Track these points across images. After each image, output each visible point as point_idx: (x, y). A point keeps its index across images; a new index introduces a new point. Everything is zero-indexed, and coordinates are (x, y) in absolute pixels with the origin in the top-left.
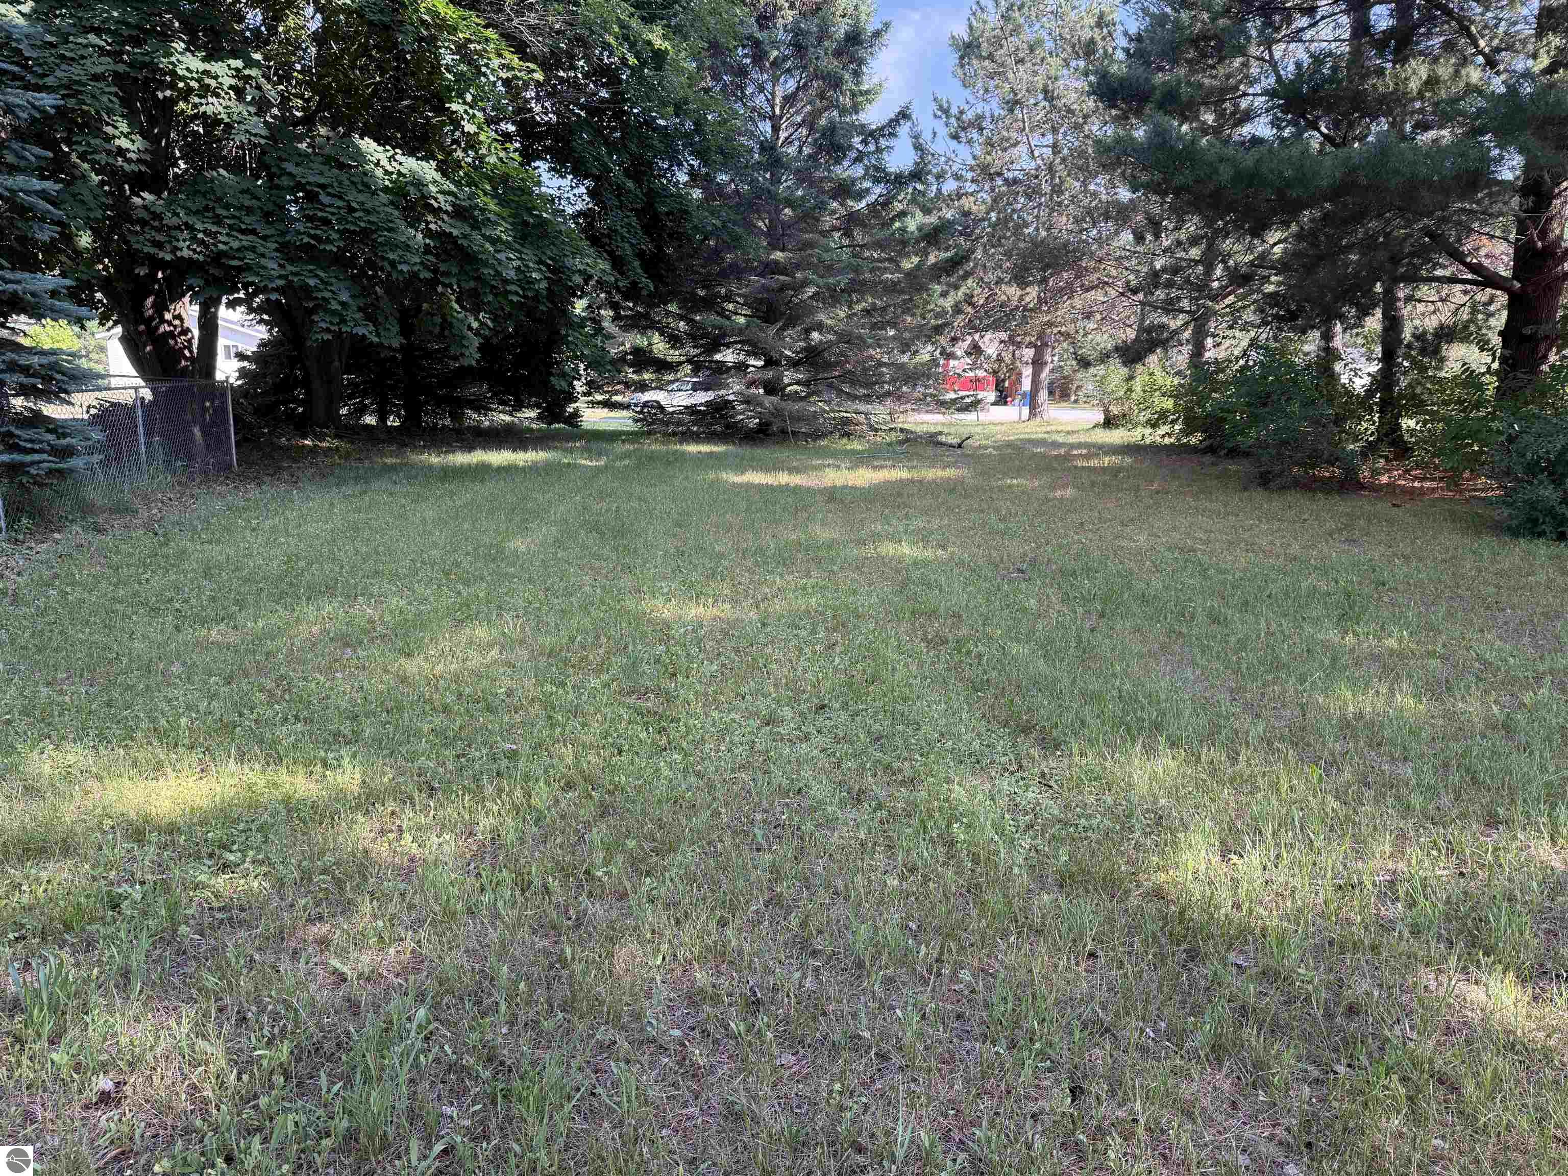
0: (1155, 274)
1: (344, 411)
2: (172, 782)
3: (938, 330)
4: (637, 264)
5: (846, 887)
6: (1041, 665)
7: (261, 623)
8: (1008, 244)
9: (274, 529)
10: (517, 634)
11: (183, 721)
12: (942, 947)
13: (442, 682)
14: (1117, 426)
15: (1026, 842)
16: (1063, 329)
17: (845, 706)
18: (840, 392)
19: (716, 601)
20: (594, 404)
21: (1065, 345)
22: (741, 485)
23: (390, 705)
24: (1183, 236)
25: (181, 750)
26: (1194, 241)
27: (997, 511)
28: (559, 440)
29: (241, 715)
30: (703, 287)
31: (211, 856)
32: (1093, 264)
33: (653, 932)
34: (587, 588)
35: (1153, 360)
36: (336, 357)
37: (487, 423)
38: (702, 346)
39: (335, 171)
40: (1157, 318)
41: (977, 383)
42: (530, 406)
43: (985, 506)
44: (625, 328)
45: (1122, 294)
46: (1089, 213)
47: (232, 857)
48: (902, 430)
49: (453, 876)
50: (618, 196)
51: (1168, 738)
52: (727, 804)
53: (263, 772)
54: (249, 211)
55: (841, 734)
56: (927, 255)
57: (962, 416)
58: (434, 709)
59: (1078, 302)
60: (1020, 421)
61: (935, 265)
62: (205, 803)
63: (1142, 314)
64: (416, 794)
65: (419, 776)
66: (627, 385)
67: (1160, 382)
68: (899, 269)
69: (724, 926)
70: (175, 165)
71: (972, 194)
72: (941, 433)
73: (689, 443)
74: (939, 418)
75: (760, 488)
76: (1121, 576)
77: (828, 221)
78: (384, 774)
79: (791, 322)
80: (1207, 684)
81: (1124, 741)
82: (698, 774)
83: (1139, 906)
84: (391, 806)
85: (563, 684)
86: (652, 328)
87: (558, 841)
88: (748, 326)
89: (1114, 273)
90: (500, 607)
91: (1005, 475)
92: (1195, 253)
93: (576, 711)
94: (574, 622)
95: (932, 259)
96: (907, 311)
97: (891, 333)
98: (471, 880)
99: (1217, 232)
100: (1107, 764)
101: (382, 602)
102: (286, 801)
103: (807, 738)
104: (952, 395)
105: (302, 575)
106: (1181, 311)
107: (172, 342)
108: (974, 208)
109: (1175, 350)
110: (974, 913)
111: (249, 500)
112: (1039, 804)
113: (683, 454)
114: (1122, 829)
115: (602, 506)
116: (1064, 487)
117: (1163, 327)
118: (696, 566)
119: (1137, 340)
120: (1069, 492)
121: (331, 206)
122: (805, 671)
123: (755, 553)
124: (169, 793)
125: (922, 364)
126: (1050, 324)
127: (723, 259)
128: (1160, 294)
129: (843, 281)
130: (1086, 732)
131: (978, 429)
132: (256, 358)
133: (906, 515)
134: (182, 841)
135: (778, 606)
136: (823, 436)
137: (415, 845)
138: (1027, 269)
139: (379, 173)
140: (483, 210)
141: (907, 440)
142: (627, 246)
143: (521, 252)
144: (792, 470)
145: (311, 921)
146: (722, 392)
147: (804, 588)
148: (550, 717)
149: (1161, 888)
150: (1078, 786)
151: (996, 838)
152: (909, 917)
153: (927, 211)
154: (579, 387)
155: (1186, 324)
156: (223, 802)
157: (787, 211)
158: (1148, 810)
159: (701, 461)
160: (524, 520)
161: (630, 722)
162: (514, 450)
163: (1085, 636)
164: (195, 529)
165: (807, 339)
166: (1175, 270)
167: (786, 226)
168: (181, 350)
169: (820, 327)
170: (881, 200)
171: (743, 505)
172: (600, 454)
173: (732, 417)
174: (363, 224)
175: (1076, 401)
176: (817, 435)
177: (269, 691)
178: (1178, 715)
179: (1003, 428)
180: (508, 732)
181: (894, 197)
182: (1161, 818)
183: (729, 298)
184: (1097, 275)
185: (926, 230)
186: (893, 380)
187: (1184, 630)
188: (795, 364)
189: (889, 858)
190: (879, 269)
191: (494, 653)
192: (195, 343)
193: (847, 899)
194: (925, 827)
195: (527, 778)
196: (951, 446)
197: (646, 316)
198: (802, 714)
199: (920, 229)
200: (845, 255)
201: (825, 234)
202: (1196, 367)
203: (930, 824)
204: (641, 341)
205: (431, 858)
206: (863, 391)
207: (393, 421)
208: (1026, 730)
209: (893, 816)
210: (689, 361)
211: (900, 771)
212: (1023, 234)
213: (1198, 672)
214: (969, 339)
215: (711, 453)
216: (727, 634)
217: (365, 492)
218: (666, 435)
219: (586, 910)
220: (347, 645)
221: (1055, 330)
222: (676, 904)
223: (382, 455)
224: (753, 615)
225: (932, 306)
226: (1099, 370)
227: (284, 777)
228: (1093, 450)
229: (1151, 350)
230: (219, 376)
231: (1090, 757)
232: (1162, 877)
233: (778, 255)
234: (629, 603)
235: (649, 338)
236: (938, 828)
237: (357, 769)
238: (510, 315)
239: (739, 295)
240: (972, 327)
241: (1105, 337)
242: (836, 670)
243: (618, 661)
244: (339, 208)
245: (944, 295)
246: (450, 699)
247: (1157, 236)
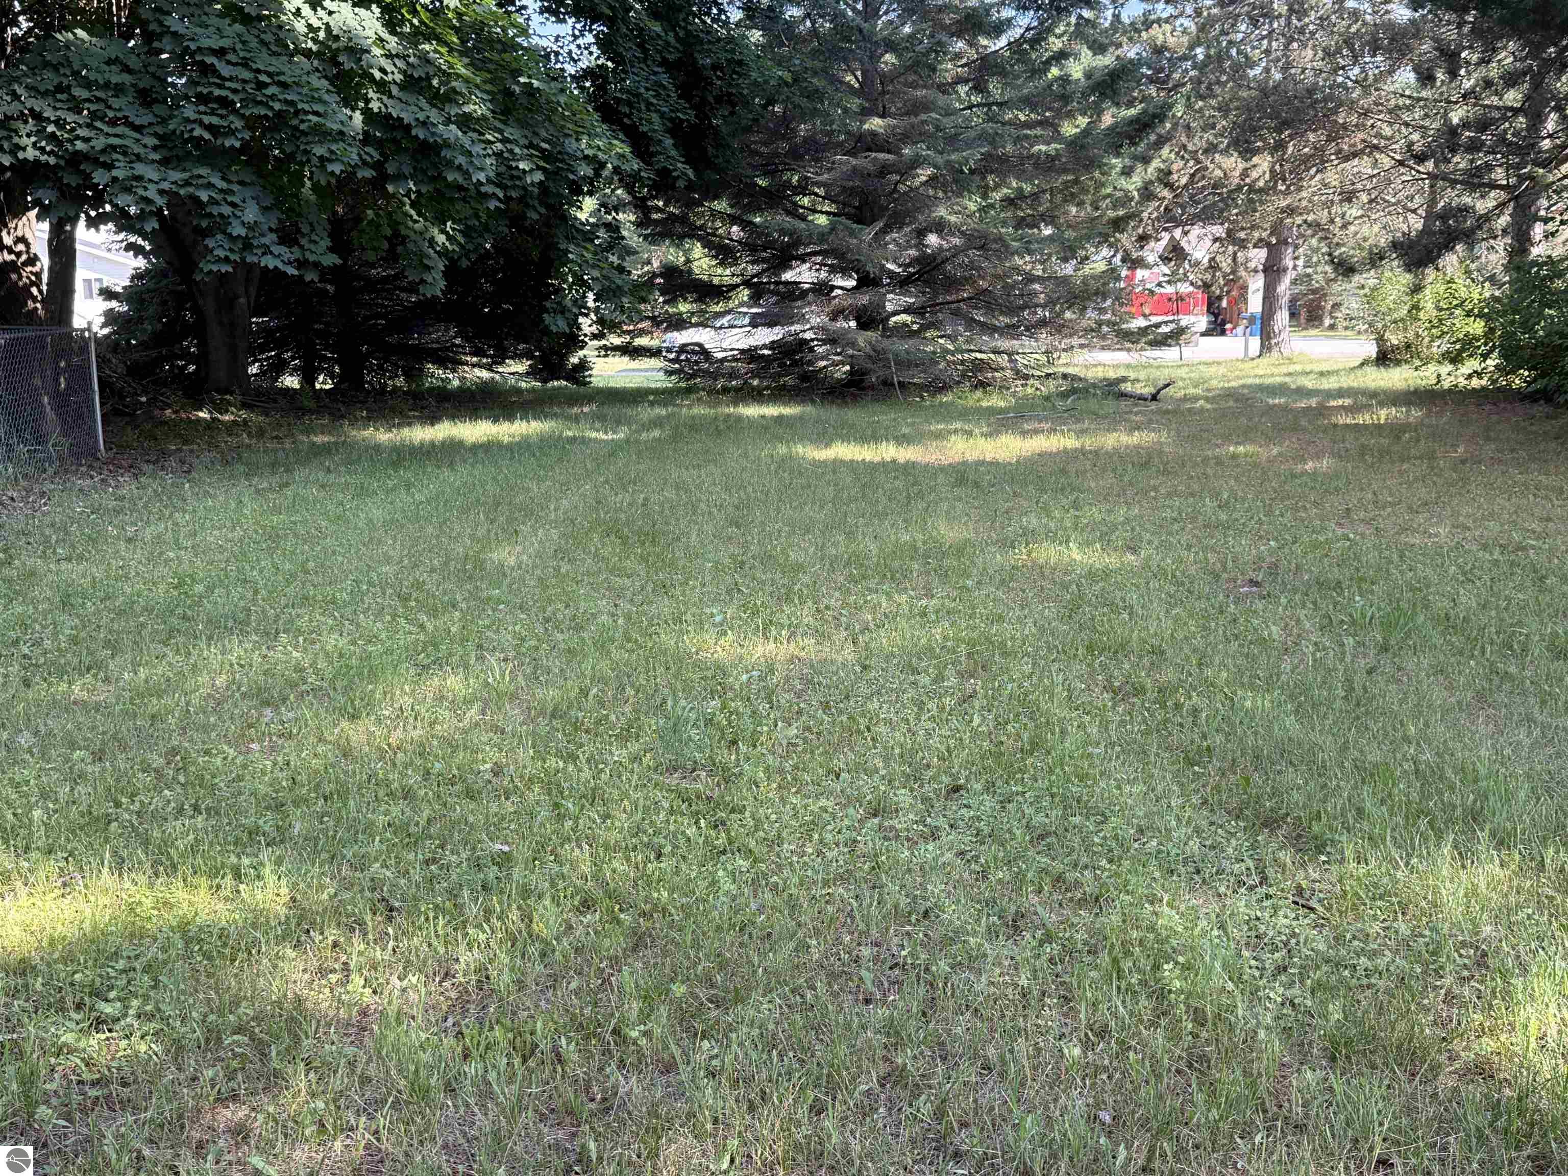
0: (1452, 132)
1: (254, 369)
2: (24, 901)
3: (1118, 224)
4: (669, 142)
5: (1002, 1058)
6: (1290, 722)
7: (142, 673)
8: (1222, 93)
9: (158, 539)
10: (506, 685)
11: (37, 813)
12: (1152, 1151)
13: (400, 755)
14: (1398, 363)
15: (1276, 993)
16: (1311, 218)
17: (989, 788)
18: (971, 323)
19: (793, 634)
20: (608, 350)
21: (1314, 242)
22: (823, 463)
23: (328, 788)
24: (1494, 71)
25: (34, 855)
26: (1511, 79)
27: (1216, 495)
28: (559, 404)
29: (118, 805)
30: (765, 174)
31: (79, 1007)
32: (1354, 119)
33: (716, 1121)
34: (604, 618)
35: (1451, 261)
36: (241, 290)
37: (456, 383)
38: (764, 260)
39: (238, 27)
40: (1452, 197)
41: (1179, 303)
42: (516, 356)
43: (1196, 487)
44: (653, 239)
45: (1401, 163)
46: (1348, 43)
47: (108, 1009)
48: (1065, 376)
49: (423, 1036)
50: (641, 46)
51: (1493, 834)
52: (817, 933)
53: (151, 886)
54: (119, 90)
55: (986, 830)
56: (1100, 113)
57: (1156, 353)
58: (391, 794)
59: (1332, 177)
60: (1247, 358)
61: (1112, 129)
62: (71, 932)
63: (1433, 192)
64: (368, 918)
65: (373, 890)
66: (656, 321)
67: (1463, 293)
68: (1057, 136)
69: (819, 1114)
70: (15, 23)
71: (1167, 21)
72: (1124, 379)
73: (747, 405)
74: (1121, 357)
75: (852, 466)
76: (1412, 589)
77: (949, 69)
78: (322, 888)
79: (896, 221)
80: (1549, 751)
81: (1425, 839)
82: (775, 888)
83: (1456, 1090)
84: (332, 934)
85: (573, 758)
86: (691, 236)
87: (573, 985)
88: (833, 229)
89: (1387, 131)
90: (480, 647)
91: (1227, 438)
92: (1513, 97)
93: (593, 796)
94: (587, 666)
95: (1107, 120)
96: (1071, 198)
97: (1048, 231)
98: (449, 1041)
99: (1547, 64)
100: (1399, 874)
101: (313, 642)
102: (183, 928)
103: (934, 835)
104: (1141, 323)
105: (199, 604)
106: (1493, 186)
107: (14, 276)
108: (1171, 41)
109: (1484, 244)
110: (1199, 1098)
111: (122, 498)
112: (1294, 935)
113: (739, 419)
114: (1424, 972)
115: (622, 498)
116: (1318, 456)
117: (1465, 210)
118: (763, 583)
119: (1422, 233)
120: (1326, 463)
121: (231, 79)
122: (929, 735)
123: (848, 564)
124: (19, 917)
125: (1093, 277)
126: (1291, 211)
127: (794, 131)
128: (1460, 161)
129: (974, 156)
130: (1365, 825)
131: (1182, 372)
132: (129, 295)
133: (1076, 505)
134: (38, 987)
135: (884, 640)
136: (944, 388)
137: (368, 991)
138: (1254, 130)
139: (300, 27)
140: (447, 76)
141: (1073, 391)
142: (655, 117)
143: (501, 132)
144: (902, 440)
145: (221, 1100)
146: (794, 328)
147: (923, 614)
148: (557, 805)
149: (1489, 1062)
150: (1355, 908)
151: (1230, 986)
152: (1099, 1104)
153: (1099, 48)
154: (587, 325)
155: (1502, 205)
156: (95, 927)
157: (888, 57)
158: (1463, 944)
159: (766, 428)
160: (511, 520)
161: (672, 812)
162: (496, 421)
163: (1359, 678)
164: (47, 540)
165: (921, 245)
166: (1483, 125)
167: (885, 79)
168: (27, 288)
169: (940, 227)
170: (1029, 35)
171: (830, 492)
172: (618, 422)
173: (810, 363)
174: (277, 106)
175: (1332, 327)
176: (938, 386)
177: (156, 771)
178: (1509, 797)
179: (1222, 370)
180: (495, 828)
181: (1049, 30)
182: (1484, 955)
183: (802, 189)
184: (1361, 135)
185: (1097, 76)
186: (1051, 303)
187: (1513, 670)
188: (902, 283)
189: (1066, 1015)
190: (1027, 137)
191: (473, 712)
192: (45, 277)
193: (1003, 1075)
194: (1119, 971)
195: (525, 892)
196: (1142, 398)
197: (683, 219)
198: (925, 800)
199: (1088, 75)
200: (977, 118)
201: (945, 89)
202: (1518, 269)
203: (1127, 965)
204: (672, 255)
205: (392, 1011)
206: (1005, 320)
207: (323, 383)
208: (1271, 823)
209: (1069, 951)
210: (747, 283)
211: (1078, 884)
212: (1245, 77)
213: (1536, 732)
214: (1166, 236)
215: (780, 419)
216: (810, 682)
217: (287, 485)
218: (712, 392)
219: (615, 1087)
220: (267, 704)
221: (1299, 220)
222: (749, 1080)
223: (308, 431)
224: (848, 654)
225: (1109, 190)
226: (1368, 278)
227: (180, 894)
228: (1364, 400)
229: (1447, 246)
230: (78, 322)
231: (1373, 863)
232: (1488, 1044)
233: (875, 124)
234: (667, 639)
235: (687, 252)
236: (1139, 971)
237: (284, 881)
238: (486, 228)
239: (819, 184)
240: (1169, 218)
241: (1376, 228)
242: (975, 733)
243: (653, 723)
244: (244, 81)
245: (1127, 172)
246: (413, 779)
247: (1453, 74)
